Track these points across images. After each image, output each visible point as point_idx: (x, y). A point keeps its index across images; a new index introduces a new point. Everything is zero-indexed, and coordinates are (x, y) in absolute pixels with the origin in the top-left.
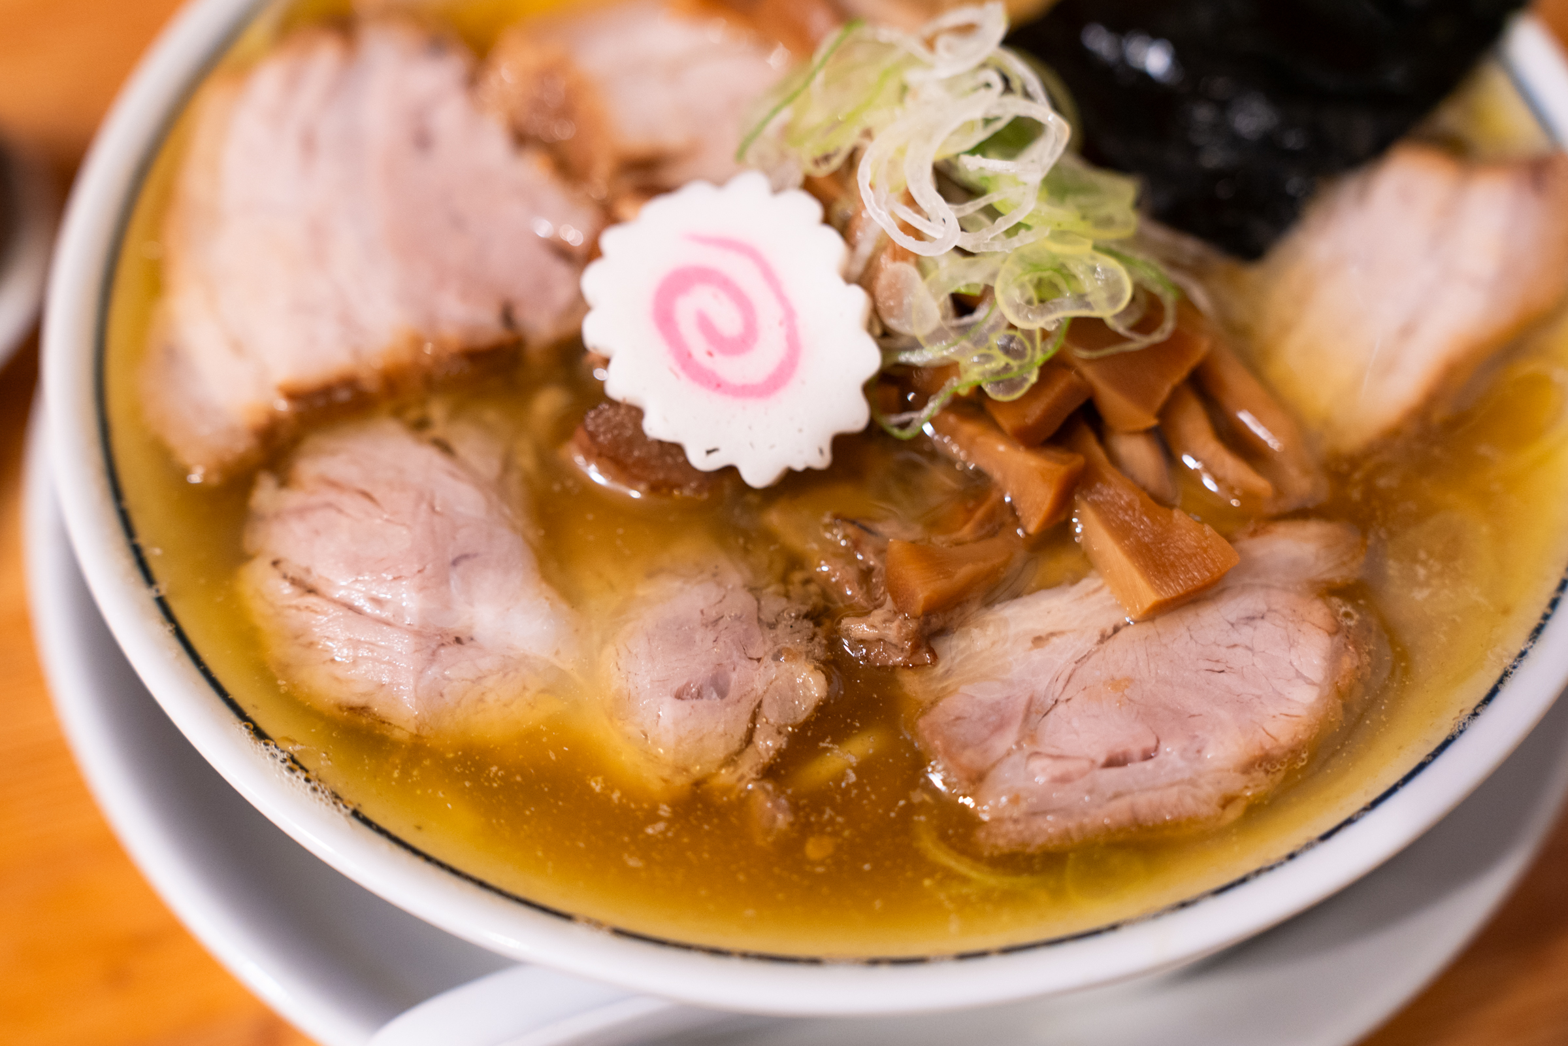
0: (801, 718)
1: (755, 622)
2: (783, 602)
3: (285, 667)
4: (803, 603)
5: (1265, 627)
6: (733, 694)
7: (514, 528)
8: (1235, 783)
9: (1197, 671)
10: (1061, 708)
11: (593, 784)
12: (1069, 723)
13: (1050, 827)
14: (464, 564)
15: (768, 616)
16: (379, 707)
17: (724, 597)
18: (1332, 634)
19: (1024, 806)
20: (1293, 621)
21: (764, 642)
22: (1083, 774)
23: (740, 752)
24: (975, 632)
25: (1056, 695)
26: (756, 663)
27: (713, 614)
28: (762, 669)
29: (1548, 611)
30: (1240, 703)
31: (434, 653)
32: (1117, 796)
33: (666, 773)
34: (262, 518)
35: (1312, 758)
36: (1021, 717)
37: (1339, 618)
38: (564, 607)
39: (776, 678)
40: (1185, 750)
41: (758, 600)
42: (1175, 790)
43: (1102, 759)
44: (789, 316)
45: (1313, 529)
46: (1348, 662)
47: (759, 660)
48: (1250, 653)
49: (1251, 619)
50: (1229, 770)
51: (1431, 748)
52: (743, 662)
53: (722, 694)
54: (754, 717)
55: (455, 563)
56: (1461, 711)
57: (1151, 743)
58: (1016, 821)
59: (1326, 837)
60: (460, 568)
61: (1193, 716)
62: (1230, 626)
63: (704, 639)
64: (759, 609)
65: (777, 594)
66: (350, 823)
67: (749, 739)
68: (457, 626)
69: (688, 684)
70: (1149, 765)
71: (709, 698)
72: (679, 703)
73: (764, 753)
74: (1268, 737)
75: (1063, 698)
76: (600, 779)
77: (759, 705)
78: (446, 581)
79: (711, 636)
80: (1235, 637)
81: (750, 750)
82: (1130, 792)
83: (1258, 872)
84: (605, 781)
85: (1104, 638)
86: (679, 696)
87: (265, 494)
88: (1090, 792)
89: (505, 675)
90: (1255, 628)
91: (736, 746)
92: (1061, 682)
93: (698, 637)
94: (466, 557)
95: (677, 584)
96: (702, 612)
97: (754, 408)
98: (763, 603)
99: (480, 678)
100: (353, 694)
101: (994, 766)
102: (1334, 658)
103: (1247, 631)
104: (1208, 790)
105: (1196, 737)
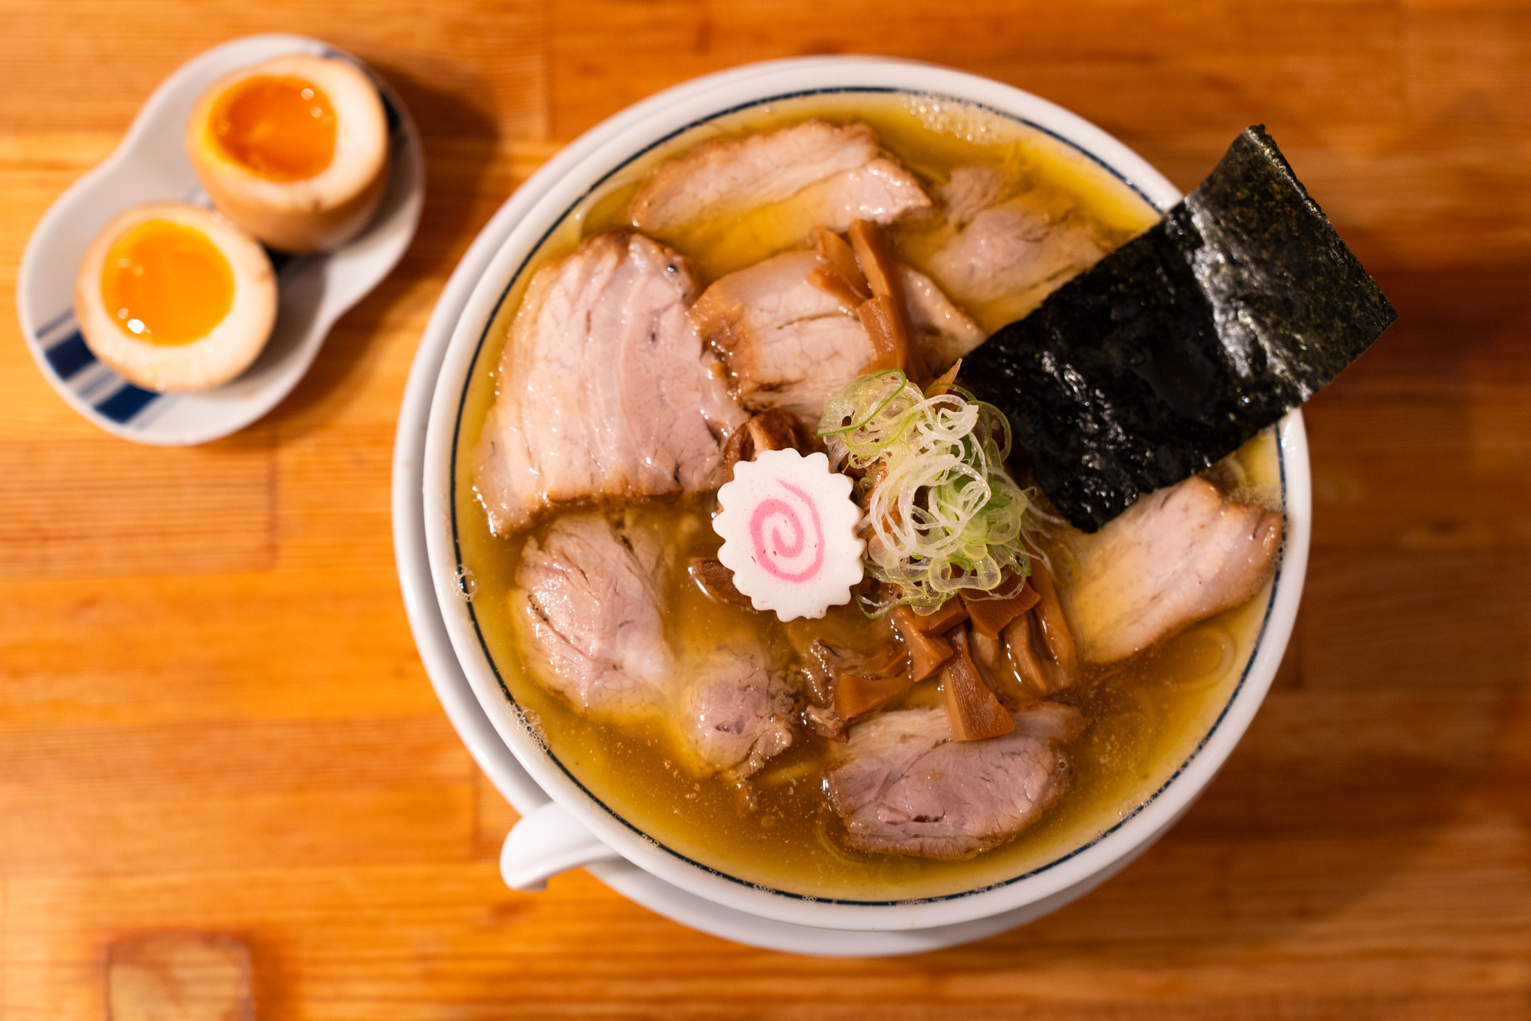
0: (775, 754)
1: (765, 693)
2: (782, 683)
3: (526, 657)
4: (792, 687)
5: (1019, 759)
6: (744, 733)
7: (656, 607)
8: (975, 843)
9: (976, 777)
10: (903, 781)
11: (666, 764)
12: (904, 790)
13: (880, 843)
14: (626, 626)
15: (773, 690)
16: (569, 693)
17: (753, 674)
18: (1049, 775)
19: (869, 831)
20: (1033, 761)
21: (767, 707)
22: (902, 823)
23: (741, 763)
24: (873, 727)
25: (903, 772)
26: (759, 719)
27: (745, 684)
28: (762, 723)
29: (1163, 788)
30: (992, 802)
31: (601, 673)
32: (916, 836)
33: (703, 765)
34: (527, 566)
35: (1016, 839)
36: (881, 783)
37: (1057, 766)
38: (672, 658)
39: (768, 730)
40: (955, 822)
41: (770, 679)
42: (944, 841)
43: (914, 816)
44: (820, 545)
45: (1062, 710)
46: (1051, 793)
47: (761, 717)
48: (1005, 774)
49: (1013, 753)
50: (973, 837)
51: (1077, 847)
52: (754, 717)
53: (739, 731)
54: (751, 749)
55: (621, 625)
56: (1099, 832)
57: (940, 815)
58: (864, 837)
59: (1009, 882)
60: (623, 629)
61: (966, 803)
62: (1000, 755)
63: (737, 697)
64: (769, 685)
65: (780, 677)
66: (545, 758)
67: (747, 757)
68: (616, 658)
69: (724, 723)
70: (936, 825)
71: (732, 733)
72: (717, 731)
73: (752, 769)
74: (998, 827)
75: (906, 774)
76: (670, 762)
77: (756, 741)
78: (615, 635)
79: (741, 698)
80: (1002, 763)
81: (745, 764)
82: (924, 836)
83: (971, 892)
84: (672, 764)
85: (937, 745)
86: (718, 728)
87: (531, 551)
88: (904, 831)
89: (635, 691)
90: (1013, 760)
91: (739, 759)
92: (908, 765)
93: (734, 697)
94: (627, 622)
95: (731, 659)
96: (740, 681)
97: (791, 586)
98: (772, 682)
99: (620, 691)
100: (558, 684)
101: (860, 807)
102: (1046, 788)
103: (1008, 760)
104: (961, 843)
105: (963, 816)
